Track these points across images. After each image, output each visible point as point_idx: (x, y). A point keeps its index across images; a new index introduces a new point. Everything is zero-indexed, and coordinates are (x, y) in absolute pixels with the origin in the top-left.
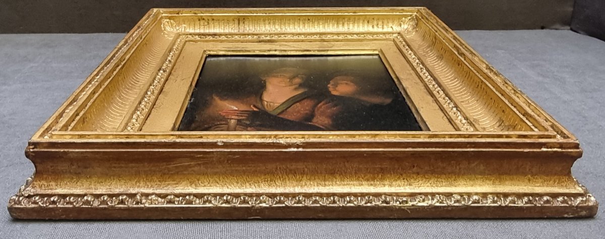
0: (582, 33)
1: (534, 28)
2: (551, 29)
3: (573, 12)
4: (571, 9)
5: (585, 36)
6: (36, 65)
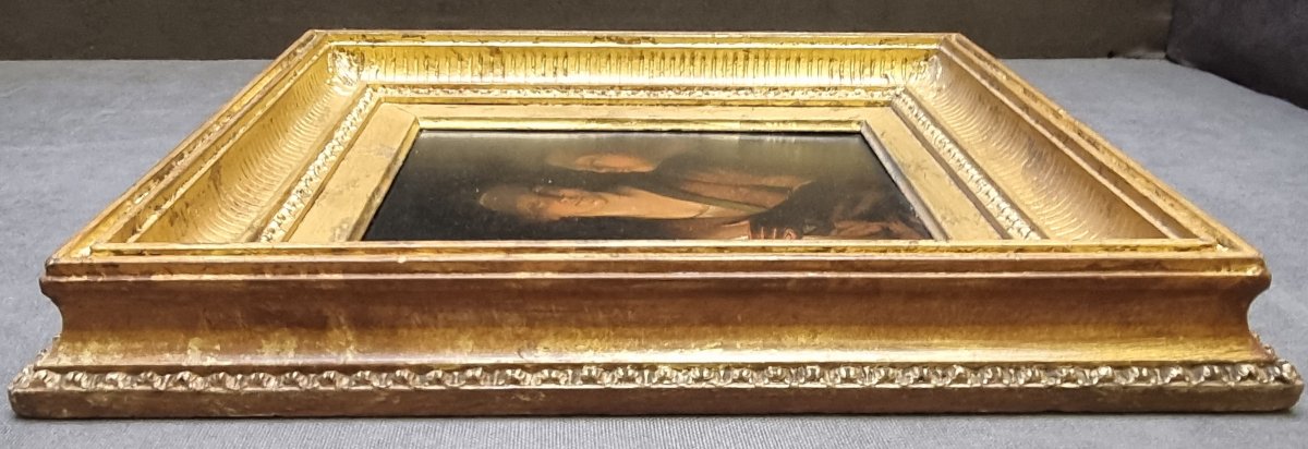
0: (1186, 63)
1: (1095, 56)
2: (1129, 57)
3: (1171, 22)
4: (1167, 18)
5: (1190, 70)
6: (113, 112)
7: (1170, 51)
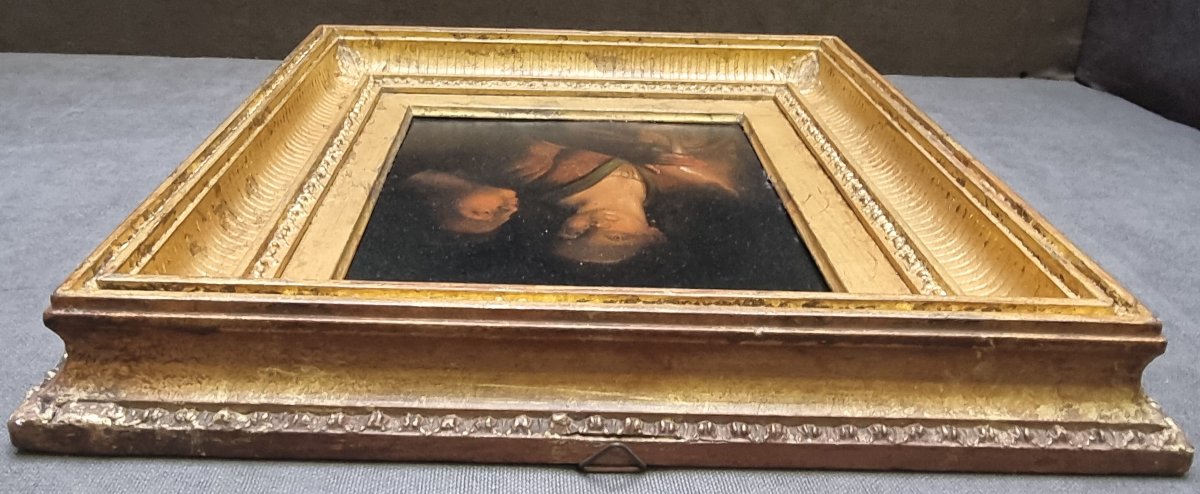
7: (1080, 73)
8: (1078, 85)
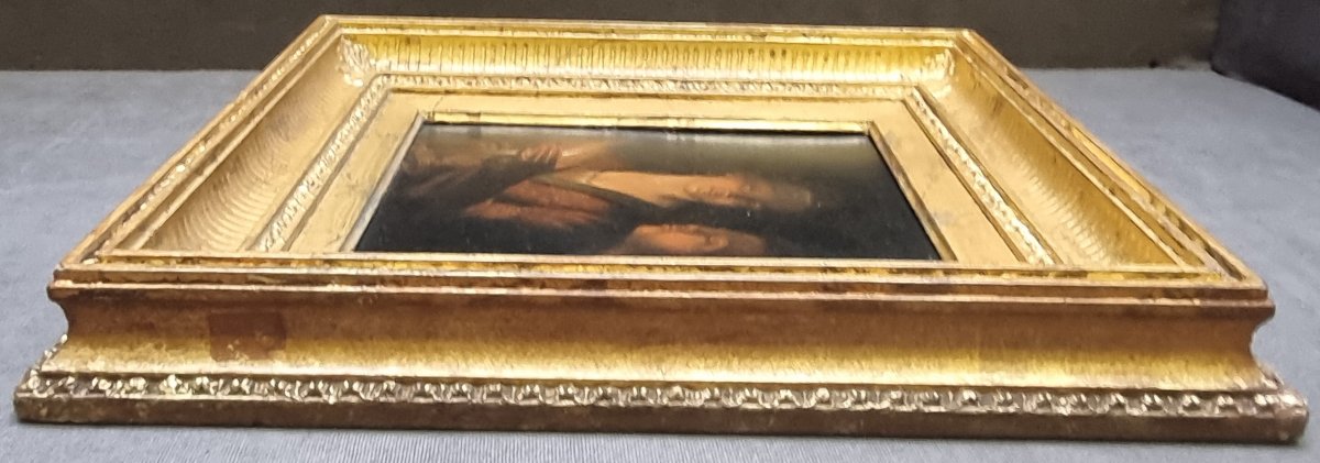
8: (1214, 74)
